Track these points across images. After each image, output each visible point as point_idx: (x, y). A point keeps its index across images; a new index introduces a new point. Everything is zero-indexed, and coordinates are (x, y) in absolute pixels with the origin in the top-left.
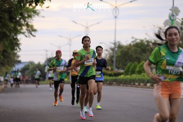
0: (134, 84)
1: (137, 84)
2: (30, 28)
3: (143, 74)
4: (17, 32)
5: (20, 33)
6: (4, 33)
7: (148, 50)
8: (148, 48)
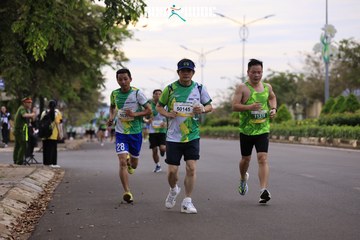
2: (119, 57)
3: (283, 122)
4: (100, 62)
5: (106, 63)
6: (82, 64)
7: (291, 87)
8: (291, 84)
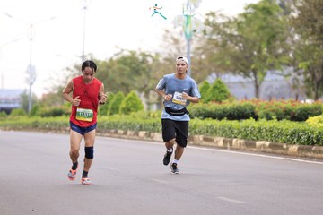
0: (116, 132)
1: (121, 132)
3: (132, 113)
